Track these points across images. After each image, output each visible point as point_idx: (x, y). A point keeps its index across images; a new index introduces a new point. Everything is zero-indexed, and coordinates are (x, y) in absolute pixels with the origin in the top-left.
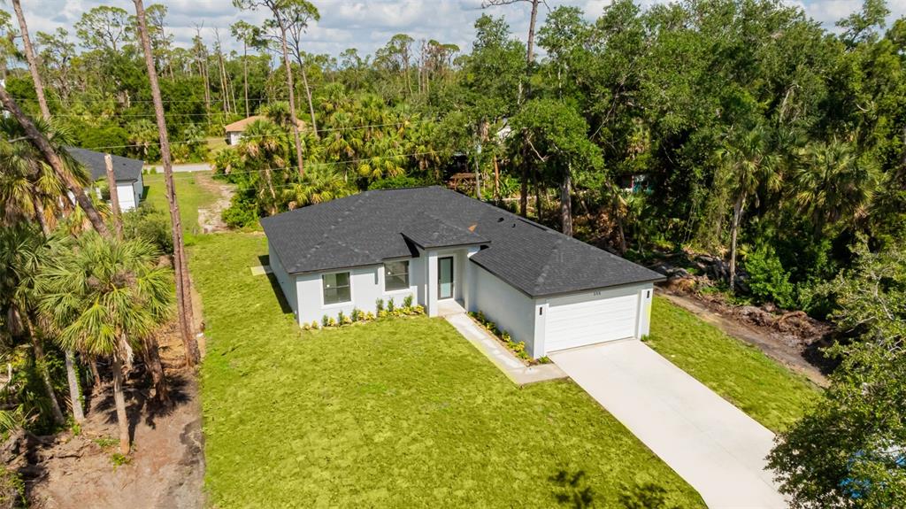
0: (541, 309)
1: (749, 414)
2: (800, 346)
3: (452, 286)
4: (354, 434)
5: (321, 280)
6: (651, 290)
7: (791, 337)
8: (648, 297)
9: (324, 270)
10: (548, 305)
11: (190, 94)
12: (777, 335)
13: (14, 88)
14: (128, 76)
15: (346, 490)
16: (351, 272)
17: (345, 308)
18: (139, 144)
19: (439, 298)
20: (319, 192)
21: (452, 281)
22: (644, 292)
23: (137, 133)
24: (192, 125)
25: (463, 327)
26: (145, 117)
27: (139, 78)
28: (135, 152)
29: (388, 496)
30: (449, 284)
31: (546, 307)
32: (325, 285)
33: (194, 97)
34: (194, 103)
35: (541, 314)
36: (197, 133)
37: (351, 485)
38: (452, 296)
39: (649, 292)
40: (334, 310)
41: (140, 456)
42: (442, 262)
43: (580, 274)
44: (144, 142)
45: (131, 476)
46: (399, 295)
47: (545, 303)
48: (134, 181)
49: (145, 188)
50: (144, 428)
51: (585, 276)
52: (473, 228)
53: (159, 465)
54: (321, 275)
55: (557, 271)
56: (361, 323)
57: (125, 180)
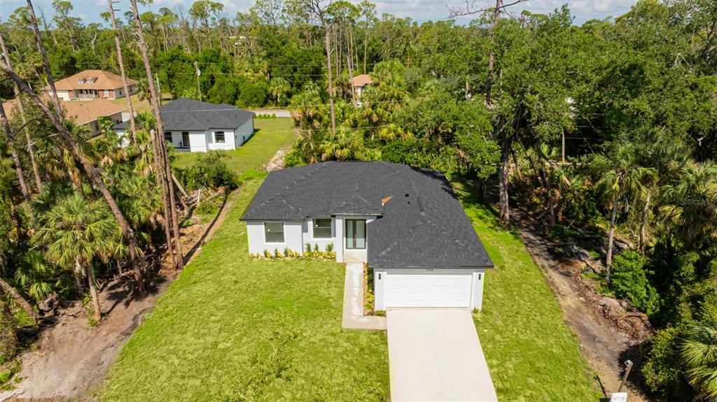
0: (380, 275)
1: (498, 395)
2: (625, 345)
3: (365, 241)
4: (210, 339)
5: (264, 226)
6: (483, 274)
7: (624, 334)
8: (480, 279)
9: (267, 219)
10: (386, 273)
11: (310, 60)
12: (613, 330)
13: (206, 55)
14: (271, 47)
15: (180, 374)
16: (284, 223)
17: (280, 247)
18: (274, 94)
19: (347, 248)
20: (342, 148)
21: (365, 237)
22: (476, 275)
23: (274, 86)
24: (311, 82)
25: (352, 273)
26: (281, 76)
27: (278, 48)
28: (273, 100)
29: (199, 385)
30: (363, 240)
31: (384, 274)
32: (266, 230)
33: (313, 62)
34: (313, 67)
35: (380, 278)
36: (314, 88)
37: (184, 372)
38: (365, 248)
39: (480, 275)
40: (272, 247)
41: (107, 324)
42: (358, 222)
43: (418, 253)
44: (277, 93)
45: (93, 335)
46: (323, 243)
47: (383, 271)
48: (235, 129)
49: (256, 131)
50: (121, 306)
51: (422, 255)
52: (389, 198)
53: (111, 331)
54: (263, 223)
55: (401, 247)
56: (288, 259)
57: (229, 129)
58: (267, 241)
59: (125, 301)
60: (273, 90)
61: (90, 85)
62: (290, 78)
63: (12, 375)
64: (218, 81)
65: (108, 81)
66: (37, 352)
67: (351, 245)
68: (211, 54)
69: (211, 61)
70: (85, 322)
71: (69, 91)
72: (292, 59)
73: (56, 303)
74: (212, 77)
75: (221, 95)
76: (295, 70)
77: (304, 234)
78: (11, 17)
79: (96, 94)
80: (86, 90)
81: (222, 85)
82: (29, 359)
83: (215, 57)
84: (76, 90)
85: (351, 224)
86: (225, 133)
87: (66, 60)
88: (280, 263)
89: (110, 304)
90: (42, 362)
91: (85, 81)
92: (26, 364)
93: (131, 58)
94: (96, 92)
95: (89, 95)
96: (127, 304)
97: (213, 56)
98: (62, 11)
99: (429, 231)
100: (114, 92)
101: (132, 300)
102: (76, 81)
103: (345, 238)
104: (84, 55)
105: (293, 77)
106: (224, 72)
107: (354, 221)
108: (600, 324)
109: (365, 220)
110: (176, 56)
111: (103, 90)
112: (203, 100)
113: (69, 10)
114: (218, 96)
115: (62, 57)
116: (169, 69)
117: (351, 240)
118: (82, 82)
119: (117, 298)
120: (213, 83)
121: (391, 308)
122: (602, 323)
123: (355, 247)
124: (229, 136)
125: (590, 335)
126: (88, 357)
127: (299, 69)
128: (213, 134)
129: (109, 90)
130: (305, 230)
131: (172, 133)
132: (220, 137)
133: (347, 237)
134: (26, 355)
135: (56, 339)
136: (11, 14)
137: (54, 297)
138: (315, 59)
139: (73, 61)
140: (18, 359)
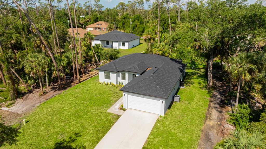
0: (125, 94)
5: (104, 73)
8: (163, 103)
9: (105, 71)
16: (111, 72)
17: (109, 81)
20: (160, 51)
22: (161, 101)
31: (126, 94)
35: (125, 96)
39: (163, 101)
40: (107, 81)
41: (45, 96)
42: (134, 75)
43: (140, 88)
44: (157, 32)
45: (38, 98)
46: (124, 82)
47: (126, 93)
48: (128, 42)
49: (140, 44)
50: (52, 92)
51: (141, 89)
52: (151, 68)
53: (44, 98)
55: (135, 85)
56: (111, 86)
57: (126, 42)
59: (55, 90)
60: (156, 30)
61: (99, 26)
62: (163, 26)
63: (12, 104)
64: (138, 26)
65: (105, 25)
66: (21, 100)
68: (137, 16)
69: (136, 19)
70: (39, 94)
71: (93, 28)
72: (164, 19)
73: (35, 87)
74: (136, 25)
75: (138, 31)
76: (165, 23)
77: (118, 78)
78: (84, 5)
79: (101, 29)
80: (98, 28)
81: (139, 28)
82: (19, 101)
83: (138, 18)
84: (95, 28)
86: (125, 43)
87: (95, 18)
88: (107, 87)
89: (50, 90)
90: (21, 103)
91: (98, 25)
92: (17, 102)
93: (114, 18)
94: (101, 28)
95: (99, 29)
96: (55, 91)
97: (137, 17)
98: (97, 2)
99: (149, 81)
100: (106, 29)
101: (57, 90)
102: (96, 25)
104: (101, 16)
105: (164, 26)
106: (141, 23)
108: (218, 135)
109: (136, 75)
110: (126, 17)
111: (103, 28)
112: (132, 33)
113: (99, 2)
114: (137, 32)
115: (94, 17)
116: (123, 22)
118: (97, 25)
119: (53, 89)
120: (136, 26)
121: (129, 109)
122: (219, 135)
124: (126, 44)
125: (208, 138)
126: (32, 104)
127: (166, 23)
128: (121, 43)
129: (105, 28)
130: (118, 76)
131: (109, 42)
132: (123, 44)
134: (18, 100)
135: (29, 97)
136: (84, 4)
137: (35, 85)
138: (173, 19)
139: (97, 18)
140: (16, 100)
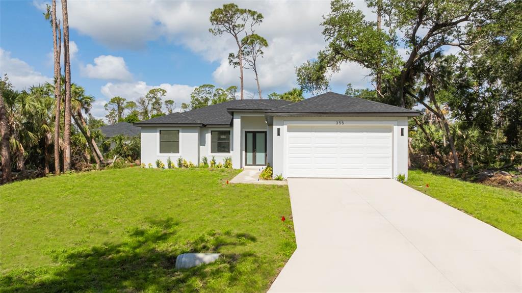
0: (279, 130)
3: (266, 155)
5: (158, 134)
6: (406, 129)
8: (402, 135)
9: (163, 127)
10: (285, 126)
16: (180, 130)
17: (174, 158)
19: (246, 165)
21: (266, 151)
30: (263, 154)
31: (284, 128)
32: (161, 138)
35: (279, 135)
39: (402, 130)
40: (164, 158)
46: (220, 158)
54: (158, 130)
56: (182, 169)
58: (161, 152)
67: (250, 161)
77: (201, 147)
85: (250, 136)
103: (244, 152)
107: (254, 133)
117: (250, 155)
123: (254, 164)
130: (202, 142)
133: (246, 151)
